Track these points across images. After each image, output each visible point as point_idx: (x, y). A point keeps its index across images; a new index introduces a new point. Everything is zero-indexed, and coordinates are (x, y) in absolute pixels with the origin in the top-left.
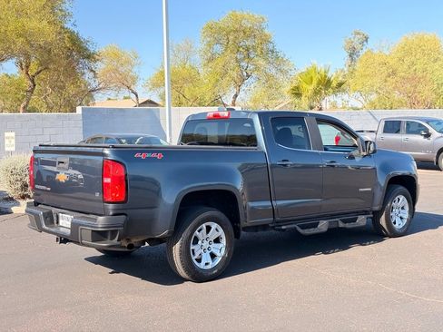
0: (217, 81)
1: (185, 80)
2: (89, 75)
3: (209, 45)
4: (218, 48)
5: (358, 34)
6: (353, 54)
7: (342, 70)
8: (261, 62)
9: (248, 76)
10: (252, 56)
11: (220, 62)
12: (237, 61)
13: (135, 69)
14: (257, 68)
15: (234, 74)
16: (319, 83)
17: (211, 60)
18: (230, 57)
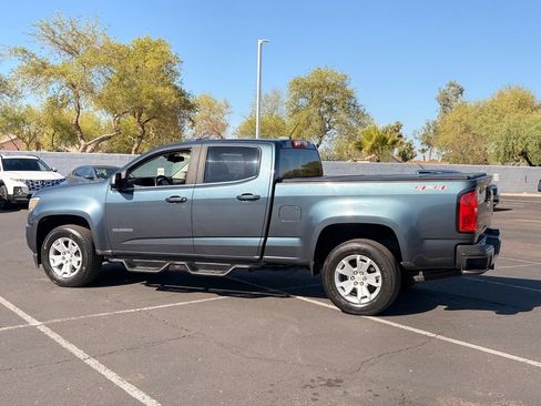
2: (188, 124)
3: (295, 98)
4: (303, 101)
5: (453, 85)
6: (446, 103)
8: (343, 116)
9: (330, 128)
10: (335, 108)
11: (304, 114)
12: (320, 114)
13: (226, 117)
14: (339, 121)
15: (317, 126)
16: (377, 140)
17: (296, 111)
18: (313, 110)
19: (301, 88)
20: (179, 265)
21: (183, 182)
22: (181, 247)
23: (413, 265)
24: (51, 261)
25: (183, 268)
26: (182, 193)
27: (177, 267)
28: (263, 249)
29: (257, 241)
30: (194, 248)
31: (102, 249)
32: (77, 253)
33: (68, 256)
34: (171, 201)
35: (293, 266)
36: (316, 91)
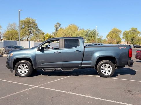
0: (23, 34)
1: (15, 34)
4: (23, 26)
5: (58, 23)
6: (57, 28)
7: (54, 33)
8: (34, 30)
9: (31, 33)
12: (29, 30)
14: (33, 32)
15: (28, 33)
16: (49, 37)
17: (22, 29)
18: (27, 29)
19: (23, 23)
20: (59, 69)
21: (59, 48)
22: (59, 65)
23: (119, 65)
24: (18, 71)
25: (60, 70)
26: (59, 51)
27: (58, 70)
28: (82, 64)
29: (80, 62)
30: (62, 64)
31: (35, 66)
32: (27, 68)
33: (23, 69)
34: (55, 53)
35: (90, 67)
36: (27, 24)
